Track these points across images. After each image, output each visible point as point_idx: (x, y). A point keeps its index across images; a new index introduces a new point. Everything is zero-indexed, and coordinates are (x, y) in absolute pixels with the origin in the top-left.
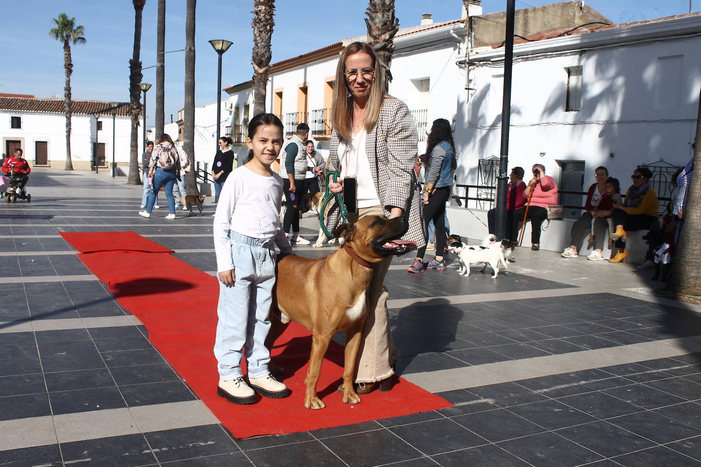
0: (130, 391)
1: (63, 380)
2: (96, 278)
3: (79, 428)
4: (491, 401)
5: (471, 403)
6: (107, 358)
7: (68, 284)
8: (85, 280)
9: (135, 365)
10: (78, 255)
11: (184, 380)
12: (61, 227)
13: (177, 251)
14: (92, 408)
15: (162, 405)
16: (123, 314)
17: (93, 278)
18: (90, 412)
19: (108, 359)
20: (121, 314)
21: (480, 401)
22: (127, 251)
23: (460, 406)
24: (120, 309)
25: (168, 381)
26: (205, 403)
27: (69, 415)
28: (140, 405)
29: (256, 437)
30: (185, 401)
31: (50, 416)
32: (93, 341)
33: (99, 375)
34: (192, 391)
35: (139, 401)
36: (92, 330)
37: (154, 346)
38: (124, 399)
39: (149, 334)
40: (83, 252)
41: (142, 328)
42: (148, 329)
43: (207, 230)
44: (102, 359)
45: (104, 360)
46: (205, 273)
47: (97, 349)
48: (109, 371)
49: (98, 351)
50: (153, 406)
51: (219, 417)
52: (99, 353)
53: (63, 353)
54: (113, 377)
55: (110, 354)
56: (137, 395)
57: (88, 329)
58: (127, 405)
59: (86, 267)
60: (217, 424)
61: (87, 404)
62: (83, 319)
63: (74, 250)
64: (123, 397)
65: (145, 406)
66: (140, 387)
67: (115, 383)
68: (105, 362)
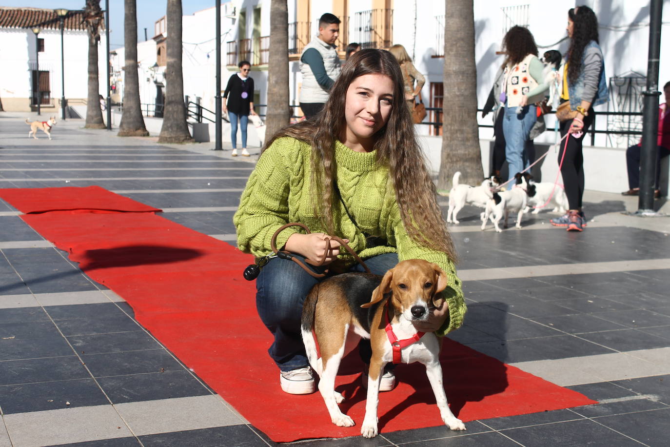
0: (113, 384)
1: (14, 371)
2: (50, 245)
3: (43, 430)
4: (653, 398)
5: (623, 399)
6: (76, 342)
7: (10, 251)
8: (35, 247)
10: (22, 216)
11: (192, 370)
13: (165, 210)
14: (59, 405)
16: (94, 289)
17: (46, 244)
18: (56, 411)
19: (77, 345)
20: (92, 288)
21: (636, 398)
22: (92, 210)
23: (605, 404)
24: (89, 282)
25: (167, 371)
26: (224, 398)
27: (26, 414)
28: (129, 401)
29: (303, 441)
30: (195, 395)
32: (53, 322)
33: (66, 365)
34: (205, 384)
35: (128, 396)
36: (50, 309)
37: (143, 327)
38: (105, 394)
39: (134, 312)
40: (28, 212)
41: (125, 305)
42: (133, 307)
43: (207, 184)
44: (69, 344)
45: (72, 345)
46: (210, 237)
47: (60, 332)
48: (80, 359)
49: (63, 335)
50: (148, 402)
51: (246, 416)
52: (64, 337)
53: (10, 338)
54: (86, 367)
55: (79, 338)
56: (123, 388)
57: (45, 307)
58: (110, 401)
59: (36, 232)
60: (245, 425)
61: (52, 401)
62: (35, 295)
63: (15, 211)
64: (103, 392)
65: (137, 403)
66: (127, 379)
67: (90, 373)
68: (73, 348)
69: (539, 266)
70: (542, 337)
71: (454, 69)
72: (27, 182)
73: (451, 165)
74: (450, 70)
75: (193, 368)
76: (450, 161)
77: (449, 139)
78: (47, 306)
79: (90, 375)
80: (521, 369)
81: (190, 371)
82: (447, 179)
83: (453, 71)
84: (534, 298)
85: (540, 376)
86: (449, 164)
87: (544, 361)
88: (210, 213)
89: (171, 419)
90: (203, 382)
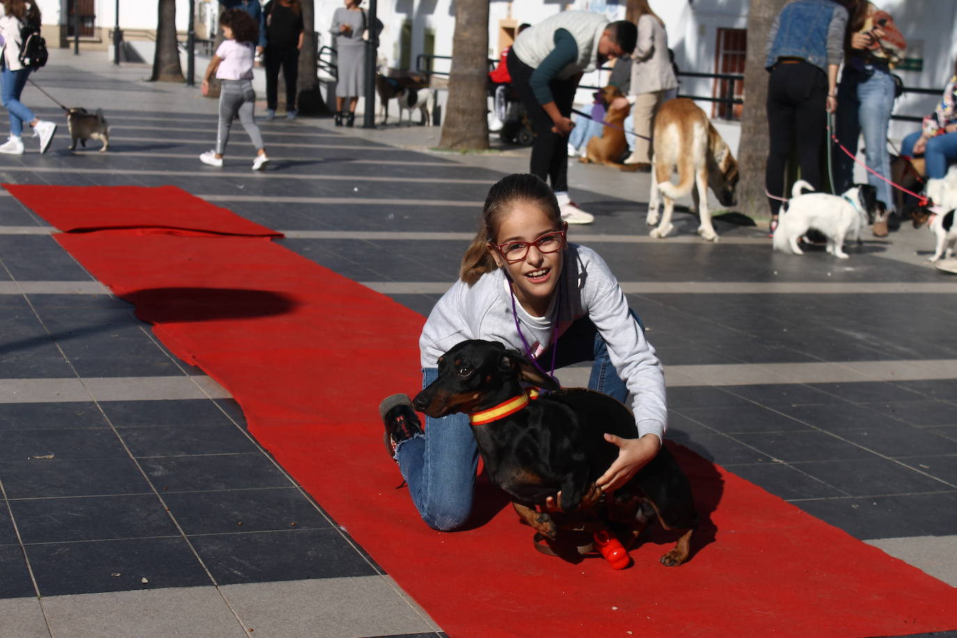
0: (216, 548)
1: (55, 517)
2: (103, 289)
3: (105, 628)
6: (154, 470)
7: (39, 299)
8: (81, 293)
9: (221, 488)
10: (56, 235)
11: (343, 528)
12: (7, 172)
13: (289, 234)
14: (130, 584)
15: (296, 583)
16: (176, 372)
17: (96, 287)
18: (127, 593)
19: (156, 474)
20: (171, 371)
22: (170, 230)
24: (168, 360)
25: (304, 529)
26: (398, 581)
27: (79, 597)
28: (243, 581)
30: (351, 576)
31: (35, 599)
32: (115, 430)
33: (138, 510)
34: (366, 554)
35: (242, 572)
36: (109, 406)
37: (262, 447)
38: (204, 567)
39: (245, 418)
40: (68, 230)
41: (230, 404)
42: (243, 409)
43: (353, 189)
44: (142, 471)
45: (147, 474)
46: (362, 286)
47: (126, 448)
48: (161, 500)
49: (131, 455)
50: (275, 584)
51: (437, 618)
52: (132, 457)
53: (47, 457)
54: (171, 516)
55: (158, 461)
56: (234, 557)
57: (99, 402)
58: (213, 580)
59: (78, 263)
60: (434, 633)
61: (119, 575)
62: (84, 380)
63: (46, 226)
64: (201, 562)
65: (256, 585)
66: (238, 540)
67: (179, 527)
68: (148, 480)
69: (905, 362)
70: (917, 494)
71: (766, 16)
72: (61, 174)
73: (754, 174)
74: (759, 18)
75: (344, 526)
76: (752, 167)
77: (752, 130)
78: (102, 400)
79: (178, 529)
80: (885, 550)
81: (340, 529)
82: (745, 197)
83: (764, 18)
84: (900, 419)
85: (918, 567)
86: (750, 173)
87: (922, 538)
88: (361, 243)
89: (313, 617)
90: (362, 550)
